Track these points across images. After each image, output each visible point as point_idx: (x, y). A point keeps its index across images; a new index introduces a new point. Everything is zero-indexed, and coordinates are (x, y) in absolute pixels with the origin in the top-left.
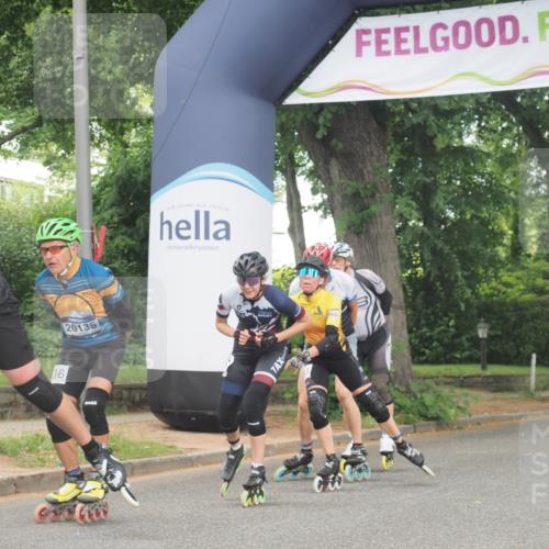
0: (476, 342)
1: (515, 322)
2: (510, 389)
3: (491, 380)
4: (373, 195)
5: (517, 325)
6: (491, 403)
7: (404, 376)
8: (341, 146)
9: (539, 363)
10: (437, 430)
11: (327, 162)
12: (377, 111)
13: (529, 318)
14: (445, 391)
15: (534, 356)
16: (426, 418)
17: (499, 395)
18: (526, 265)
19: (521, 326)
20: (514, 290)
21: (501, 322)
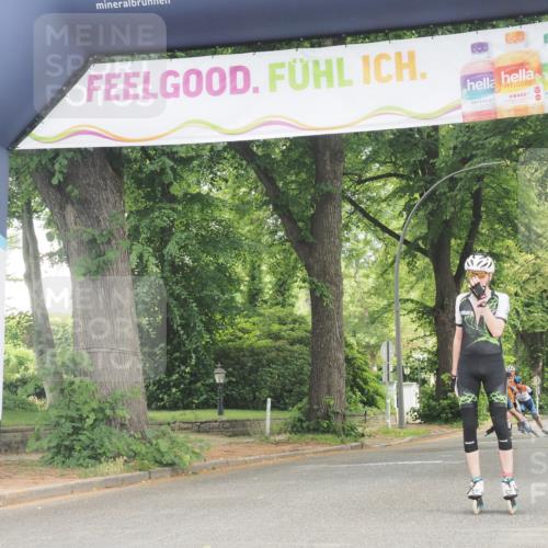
0: (213, 387)
1: (251, 367)
2: (246, 434)
3: (228, 425)
4: (109, 242)
5: (253, 370)
6: (228, 448)
7: (139, 422)
8: (76, 192)
9: (273, 407)
10: (172, 476)
11: (62, 208)
12: (113, 159)
13: (265, 362)
14: (181, 436)
15: (269, 400)
16: (161, 464)
17: (235, 439)
18: (262, 311)
19: (257, 371)
20: (251, 335)
21: (237, 366)
